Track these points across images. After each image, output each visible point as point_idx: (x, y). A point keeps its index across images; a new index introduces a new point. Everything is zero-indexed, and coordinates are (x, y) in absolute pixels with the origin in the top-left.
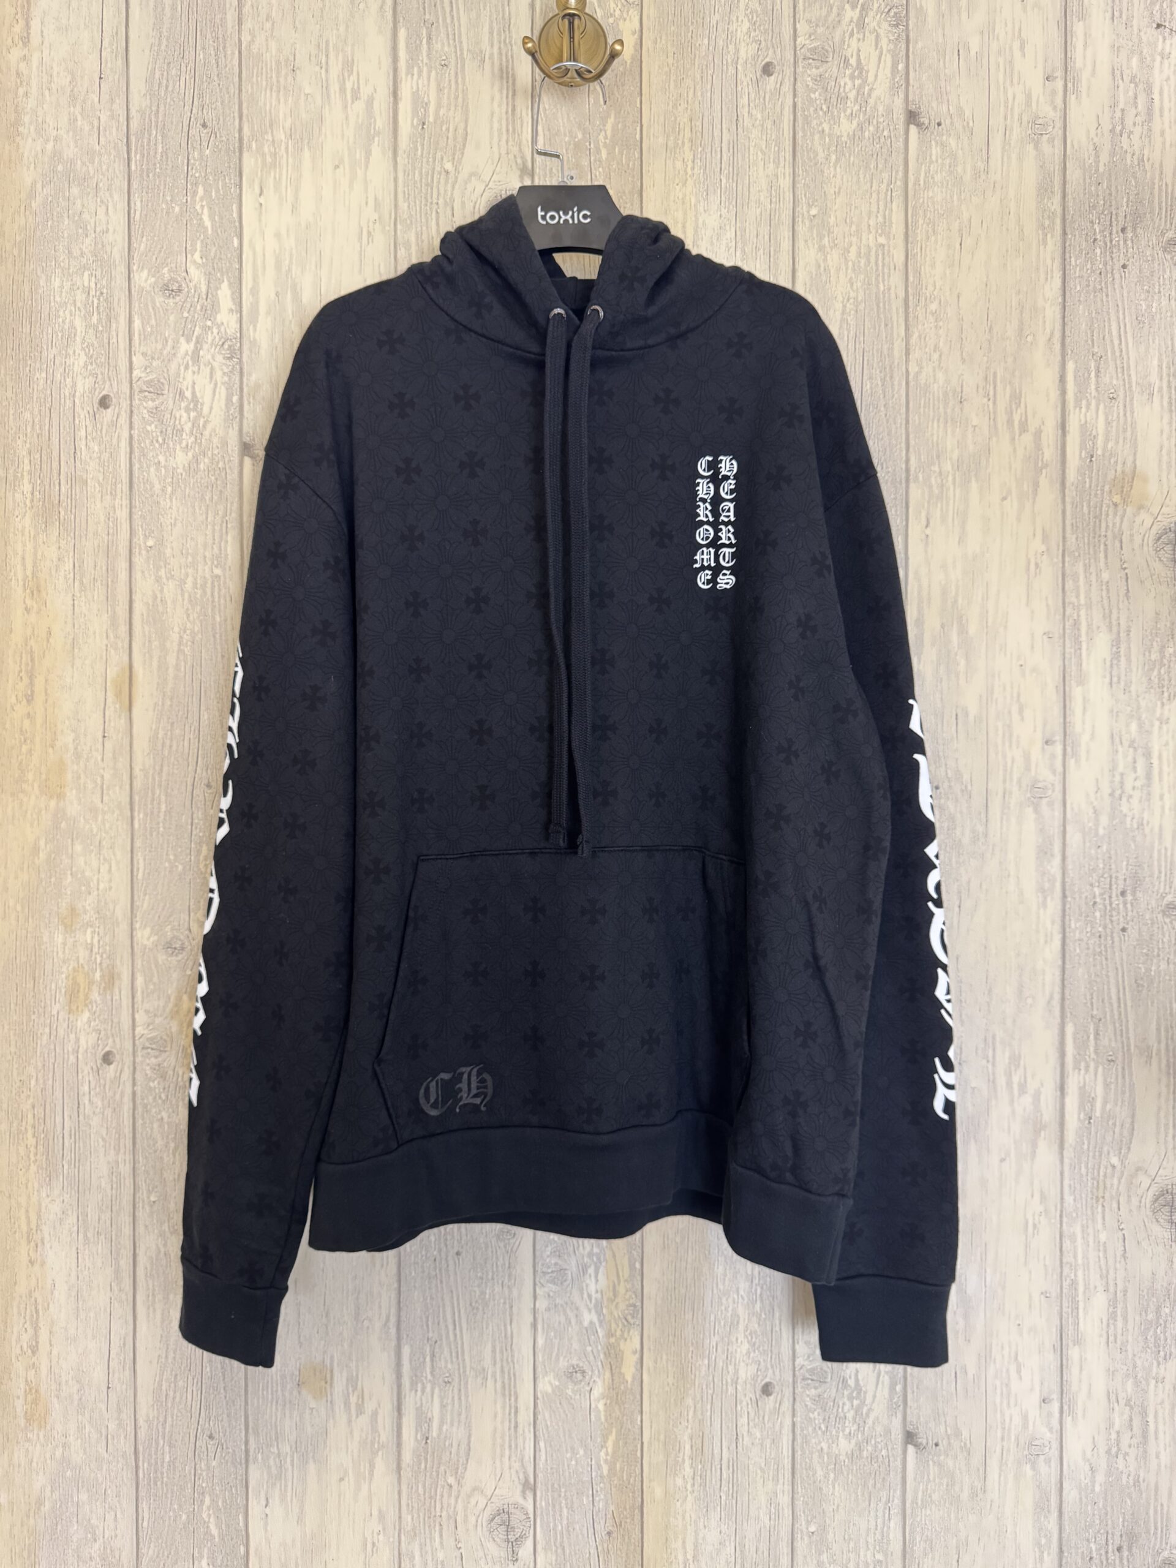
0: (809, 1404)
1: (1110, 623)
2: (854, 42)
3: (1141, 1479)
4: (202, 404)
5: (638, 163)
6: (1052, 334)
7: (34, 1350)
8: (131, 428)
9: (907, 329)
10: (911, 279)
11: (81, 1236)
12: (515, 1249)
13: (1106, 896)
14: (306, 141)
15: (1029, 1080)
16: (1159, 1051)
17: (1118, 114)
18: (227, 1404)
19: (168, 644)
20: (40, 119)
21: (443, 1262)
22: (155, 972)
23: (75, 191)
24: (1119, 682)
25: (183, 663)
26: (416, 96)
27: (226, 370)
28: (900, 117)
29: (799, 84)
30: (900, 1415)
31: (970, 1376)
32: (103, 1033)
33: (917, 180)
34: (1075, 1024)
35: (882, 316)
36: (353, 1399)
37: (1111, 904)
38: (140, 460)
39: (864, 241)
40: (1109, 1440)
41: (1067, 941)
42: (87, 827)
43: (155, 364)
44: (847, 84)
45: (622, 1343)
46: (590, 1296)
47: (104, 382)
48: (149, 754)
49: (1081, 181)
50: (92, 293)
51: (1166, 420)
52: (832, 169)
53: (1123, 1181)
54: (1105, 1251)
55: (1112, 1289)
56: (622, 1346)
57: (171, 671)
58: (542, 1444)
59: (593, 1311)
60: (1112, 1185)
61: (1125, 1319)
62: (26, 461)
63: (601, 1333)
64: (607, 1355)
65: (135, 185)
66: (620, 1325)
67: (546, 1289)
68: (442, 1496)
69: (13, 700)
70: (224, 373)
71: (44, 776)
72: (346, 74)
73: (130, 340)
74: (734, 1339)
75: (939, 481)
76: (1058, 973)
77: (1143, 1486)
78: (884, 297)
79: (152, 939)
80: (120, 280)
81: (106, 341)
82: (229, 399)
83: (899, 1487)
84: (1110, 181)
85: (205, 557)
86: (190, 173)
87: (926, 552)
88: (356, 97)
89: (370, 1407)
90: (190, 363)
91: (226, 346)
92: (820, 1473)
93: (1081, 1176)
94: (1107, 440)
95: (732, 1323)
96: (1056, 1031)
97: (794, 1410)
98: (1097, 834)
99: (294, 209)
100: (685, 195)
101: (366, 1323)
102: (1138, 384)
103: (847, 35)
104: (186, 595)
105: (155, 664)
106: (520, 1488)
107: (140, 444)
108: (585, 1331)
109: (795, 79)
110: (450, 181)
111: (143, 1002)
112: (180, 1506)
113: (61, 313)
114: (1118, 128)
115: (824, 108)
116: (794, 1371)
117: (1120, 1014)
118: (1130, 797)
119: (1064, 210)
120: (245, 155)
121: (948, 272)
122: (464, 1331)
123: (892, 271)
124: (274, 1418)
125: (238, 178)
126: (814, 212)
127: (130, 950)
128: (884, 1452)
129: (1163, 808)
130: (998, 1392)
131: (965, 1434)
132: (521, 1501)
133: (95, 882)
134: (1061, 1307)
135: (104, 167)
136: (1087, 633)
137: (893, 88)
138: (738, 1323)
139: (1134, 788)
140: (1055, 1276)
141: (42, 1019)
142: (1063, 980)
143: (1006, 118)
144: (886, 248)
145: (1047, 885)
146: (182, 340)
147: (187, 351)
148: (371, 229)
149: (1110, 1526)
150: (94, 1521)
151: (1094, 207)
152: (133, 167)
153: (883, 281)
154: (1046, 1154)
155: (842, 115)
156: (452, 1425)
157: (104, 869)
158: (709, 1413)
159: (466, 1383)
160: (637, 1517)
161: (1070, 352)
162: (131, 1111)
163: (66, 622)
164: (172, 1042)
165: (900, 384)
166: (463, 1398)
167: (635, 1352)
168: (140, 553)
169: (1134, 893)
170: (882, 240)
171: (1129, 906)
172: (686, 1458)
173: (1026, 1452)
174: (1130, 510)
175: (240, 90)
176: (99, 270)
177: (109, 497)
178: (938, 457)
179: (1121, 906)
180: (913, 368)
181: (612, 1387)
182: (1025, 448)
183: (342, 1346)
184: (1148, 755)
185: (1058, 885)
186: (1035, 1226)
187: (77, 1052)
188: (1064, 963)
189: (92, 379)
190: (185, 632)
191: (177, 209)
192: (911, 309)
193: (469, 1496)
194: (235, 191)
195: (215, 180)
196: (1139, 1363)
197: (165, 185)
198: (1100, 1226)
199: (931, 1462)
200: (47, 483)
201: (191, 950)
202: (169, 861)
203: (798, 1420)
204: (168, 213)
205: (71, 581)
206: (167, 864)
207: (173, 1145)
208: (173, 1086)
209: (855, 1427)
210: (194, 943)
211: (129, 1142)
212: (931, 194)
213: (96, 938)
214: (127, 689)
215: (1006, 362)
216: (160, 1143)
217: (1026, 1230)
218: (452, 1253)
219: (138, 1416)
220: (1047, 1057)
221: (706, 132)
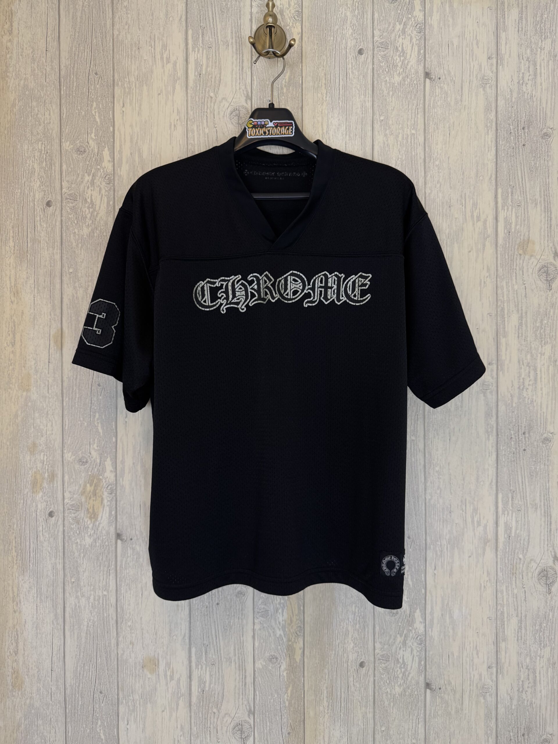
0: (381, 671)
1: (518, 309)
2: (400, 40)
3: (533, 703)
4: (96, 205)
5: (300, 94)
6: (491, 176)
7: (16, 653)
8: (62, 216)
10: (427, 150)
11: (38, 599)
12: (244, 601)
13: (517, 435)
14: (144, 82)
15: (482, 519)
16: (540, 505)
17: (521, 75)
18: (109, 677)
19: (80, 319)
20: (17, 70)
21: (211, 608)
22: (74, 474)
23: (34, 104)
24: (522, 336)
26: (197, 62)
27: (107, 189)
28: (422, 75)
29: (375, 59)
30: (423, 676)
31: (455, 657)
32: (49, 502)
33: (429, 105)
34: (503, 494)
35: (414, 167)
36: (168, 674)
37: (519, 438)
38: (66, 231)
39: (405, 132)
40: (518, 685)
41: (499, 455)
42: (41, 405)
43: (73, 186)
44: (398, 60)
45: (295, 644)
46: (279, 623)
47: (49, 194)
48: (70, 370)
49: (504, 106)
50: (43, 152)
51: (543, 216)
52: (390, 98)
53: (525, 565)
54: (517, 598)
55: (520, 615)
56: (295, 646)
58: (257, 693)
59: (281, 630)
60: (519, 568)
61: (526, 629)
62: (11, 232)
63: (285, 640)
64: (288, 650)
65: (63, 101)
66: (294, 636)
67: (259, 620)
68: (211, 718)
69: (5, 345)
70: (106, 191)
71: (20, 381)
72: (164, 51)
73: (61, 175)
74: (346, 642)
76: (495, 470)
77: (534, 706)
78: (414, 158)
79: (72, 458)
80: (56, 146)
81: (49, 175)
82: (108, 203)
83: (423, 708)
84: (517, 105)
86: (90, 96)
88: (168, 61)
89: (176, 677)
90: (90, 186)
91: (107, 178)
92: (386, 703)
93: (506, 563)
94: (516, 225)
95: (346, 634)
96: (494, 497)
97: (374, 674)
98: (512, 406)
99: (139, 114)
100: (322, 110)
101: (174, 637)
102: (530, 199)
103: (397, 36)
105: (73, 328)
106: (247, 713)
107: (66, 223)
108: (277, 639)
109: (373, 57)
110: (213, 102)
111: (68, 487)
112: (86, 725)
113: (28, 162)
114: (521, 82)
115: (387, 70)
116: (374, 655)
117: (523, 488)
118: (527, 389)
119: (496, 119)
120: (116, 88)
121: (444, 146)
122: (221, 640)
123: (418, 146)
124: (131, 683)
125: (112, 99)
126: (382, 118)
127: (61, 463)
128: (416, 693)
129: (542, 394)
130: (468, 663)
131: (453, 683)
132: (248, 719)
133: (45, 431)
134: (497, 624)
135: (48, 93)
136: (508, 314)
137: (419, 61)
138: (348, 634)
139: (529, 385)
140: (494, 610)
141: (19, 496)
142: (497, 473)
143: (470, 76)
144: (415, 135)
145: (489, 430)
146: (86, 174)
147: (88, 180)
148: (176, 123)
149: (519, 724)
150: (45, 734)
151: (510, 118)
152: (62, 93)
153: (414, 151)
154: (490, 554)
155: (395, 73)
156: (215, 684)
157: (49, 424)
158: (335, 676)
159: (222, 665)
160: (302, 725)
161: (499, 184)
162: (62, 539)
163: (30, 308)
164: (82, 506)
166: (220, 671)
167: (300, 649)
168: (66, 275)
169: (529, 433)
170: (413, 132)
171: (527, 439)
172: (325, 698)
173: (481, 691)
174: (527, 257)
175: (113, 58)
176: (46, 141)
177: (51, 249)
178: (439, 232)
179: (523, 439)
180: (428, 191)
181: (290, 665)
182: (479, 228)
183: (163, 648)
184: (535, 370)
185: (495, 429)
186: (485, 587)
187: (37, 511)
188: (497, 465)
189: (43, 193)
191: (83, 113)
192: (427, 164)
193: (223, 718)
194: (111, 105)
195: (101, 100)
196: (532, 649)
197: (78, 101)
198: (514, 586)
199: (437, 697)
200: (21, 242)
201: (91, 463)
202: (81, 421)
203: (376, 678)
204: (79, 115)
205: (33, 289)
206: (79, 422)
207: (82, 555)
208: (82, 527)
209: (403, 681)
210: (92, 459)
211: (61, 554)
212: (436, 110)
213: (46, 457)
214: (60, 339)
215: (470, 189)
216: (76, 554)
217: (481, 589)
218: (215, 604)
219: (66, 683)
220: (490, 509)
221: (332, 80)
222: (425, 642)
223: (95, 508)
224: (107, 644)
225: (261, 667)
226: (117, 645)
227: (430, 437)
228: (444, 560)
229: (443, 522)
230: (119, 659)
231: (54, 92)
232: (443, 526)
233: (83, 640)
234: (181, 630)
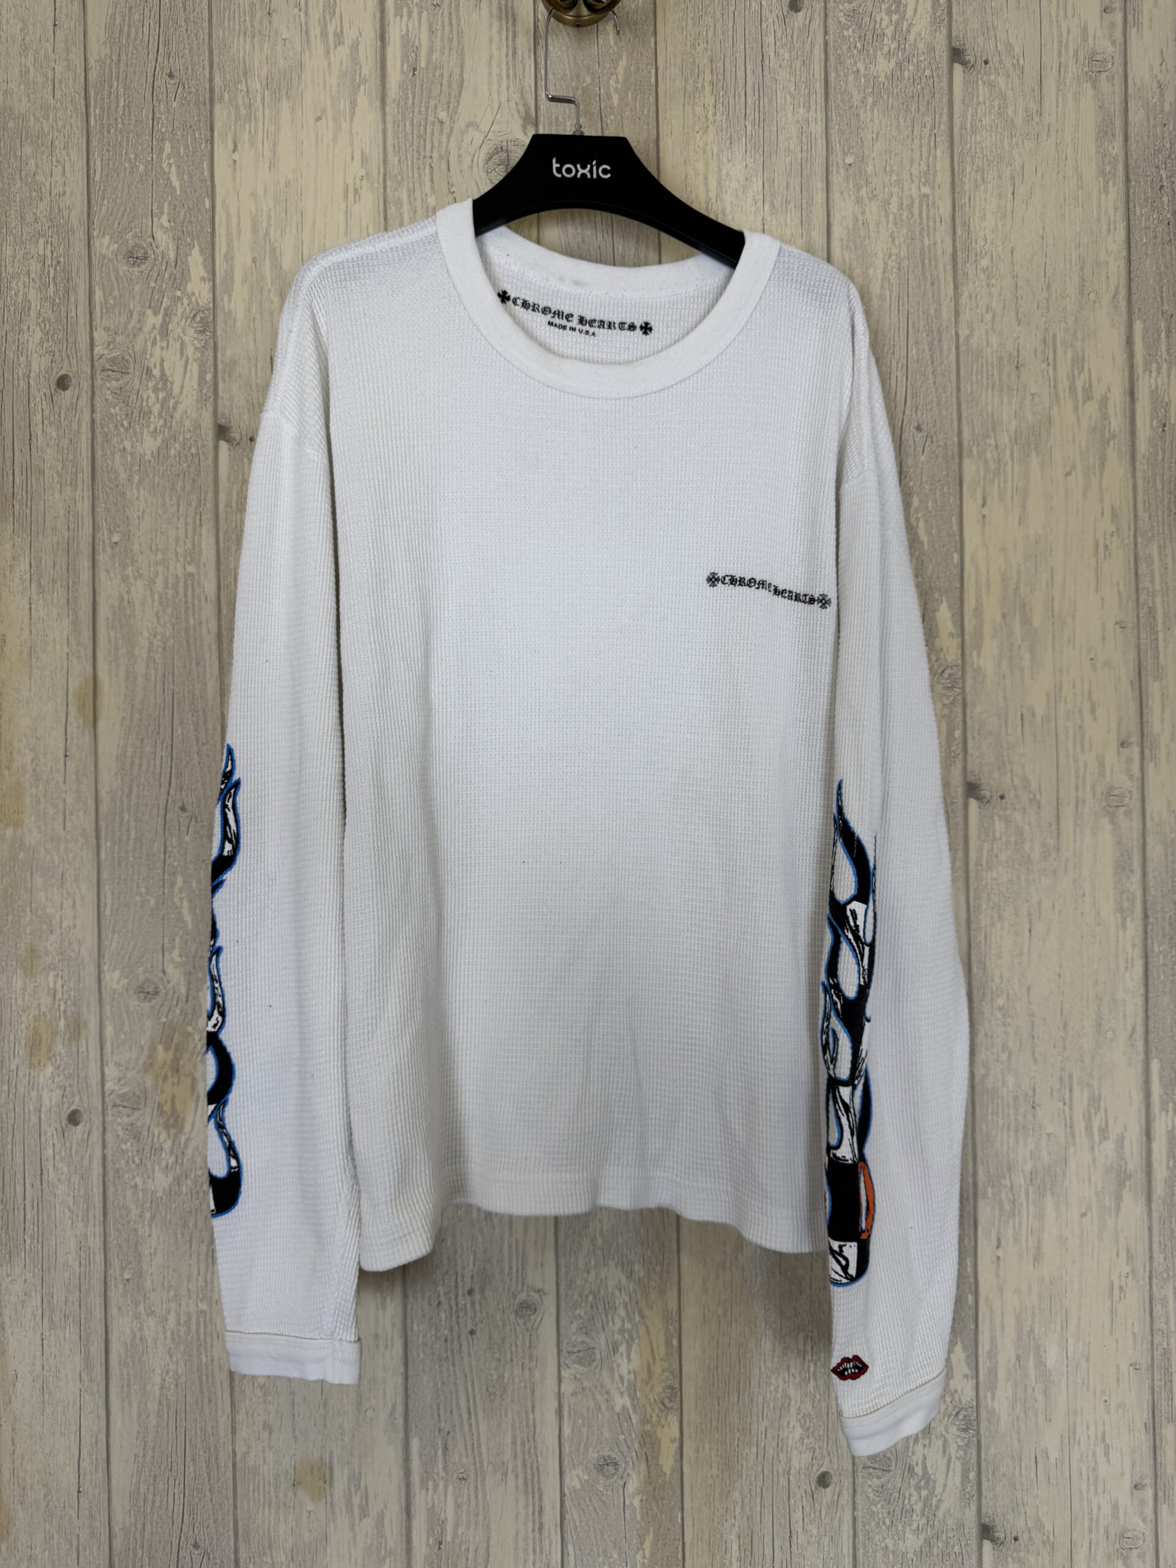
0: (871, 1495)
4: (172, 383)
5: (653, 109)
6: (1117, 292)
8: (93, 411)
9: (956, 287)
10: (959, 232)
11: (46, 1321)
12: (535, 1326)
14: (284, 92)
15: (1111, 1122)
18: (213, 1505)
19: (136, 651)
21: (456, 1342)
22: (127, 1022)
25: (153, 672)
26: (405, 39)
27: (198, 345)
28: (943, 54)
29: (830, 20)
30: (974, 1507)
31: (1052, 1460)
32: (68, 1089)
33: (963, 126)
34: (1161, 1060)
35: (928, 274)
36: (356, 1501)
38: (103, 446)
39: (906, 193)
41: (1150, 967)
42: (48, 857)
43: (119, 339)
44: (884, 20)
45: (659, 1430)
46: (621, 1378)
47: (62, 360)
48: (116, 774)
49: (1145, 123)
50: (49, 262)
52: (869, 113)
56: (659, 1434)
57: (140, 681)
58: (570, 1548)
59: (626, 1394)
63: (635, 1419)
64: (643, 1443)
65: (94, 142)
66: (656, 1409)
67: (572, 1371)
70: (196, 349)
72: (328, 18)
73: (91, 314)
74: (785, 1424)
75: (995, 455)
76: (1140, 1002)
78: (930, 252)
79: (122, 983)
80: (79, 246)
81: (64, 315)
82: (202, 377)
85: (177, 553)
86: (156, 128)
87: (983, 534)
88: (339, 41)
89: (374, 1508)
90: (158, 338)
91: (198, 319)
93: (1172, 1231)
95: (782, 1405)
96: (1140, 1068)
97: (854, 1503)
99: (272, 166)
100: (706, 144)
101: (370, 1413)
104: (156, 596)
105: (122, 673)
107: (103, 428)
108: (616, 1417)
109: (826, 15)
110: (445, 132)
111: (112, 1053)
113: (14, 285)
115: (859, 45)
119: (1126, 155)
120: (218, 107)
121: (1000, 223)
122: (480, 1420)
123: (938, 224)
124: (266, 1524)
125: (209, 133)
126: (849, 160)
127: (97, 996)
128: (957, 1549)
130: (1085, 1477)
131: (1048, 1526)
133: (58, 919)
134: (1153, 1380)
135: (60, 124)
136: (1164, 622)
137: (935, 23)
138: (789, 1405)
140: (1145, 1345)
142: (1146, 1010)
143: (1060, 55)
144: (931, 198)
145: (1126, 905)
146: (149, 312)
147: (154, 325)
148: (358, 185)
151: (1160, 151)
152: (92, 123)
153: (928, 235)
154: (1132, 1208)
155: (879, 53)
156: (468, 1527)
157: (68, 904)
158: (758, 1508)
159: (484, 1479)
161: (1137, 310)
162: (101, 1178)
163: (22, 629)
164: (146, 1098)
165: (949, 349)
166: (480, 1496)
167: (673, 1441)
168: (104, 550)
170: (926, 190)
172: (734, 1561)
173: (1117, 1546)
175: (210, 36)
176: (55, 236)
177: (69, 488)
178: (994, 428)
180: (964, 332)
181: (649, 1481)
182: (1090, 418)
183: (343, 1440)
185: (1139, 904)
186: (1121, 1288)
187: (40, 1111)
188: (1147, 991)
189: (48, 358)
190: (155, 636)
191: (142, 168)
192: (959, 266)
194: (206, 147)
195: (183, 135)
197: (128, 141)
199: (1010, 1560)
201: (166, 994)
202: (140, 894)
203: (859, 1514)
204: (131, 172)
205: (27, 582)
206: (138, 898)
207: (148, 1215)
208: (147, 1148)
209: (924, 1521)
210: (169, 986)
211: (99, 1213)
212: (979, 138)
213: (60, 982)
214: (91, 702)
215: (1066, 323)
216: (135, 1213)
217: (1112, 1294)
218: (465, 1332)
219: (113, 1524)
220: (1130, 1097)
221: (728, 74)
222: (978, 1425)
223: (177, 1103)
224: (209, 1429)
225: (578, 1486)
226: (234, 1432)
227: (982, 925)
228: (1020, 1223)
229: (1017, 1131)
230: (239, 1466)
231: (73, 120)
232: (1017, 1141)
233: (153, 1420)
234: (385, 1394)
